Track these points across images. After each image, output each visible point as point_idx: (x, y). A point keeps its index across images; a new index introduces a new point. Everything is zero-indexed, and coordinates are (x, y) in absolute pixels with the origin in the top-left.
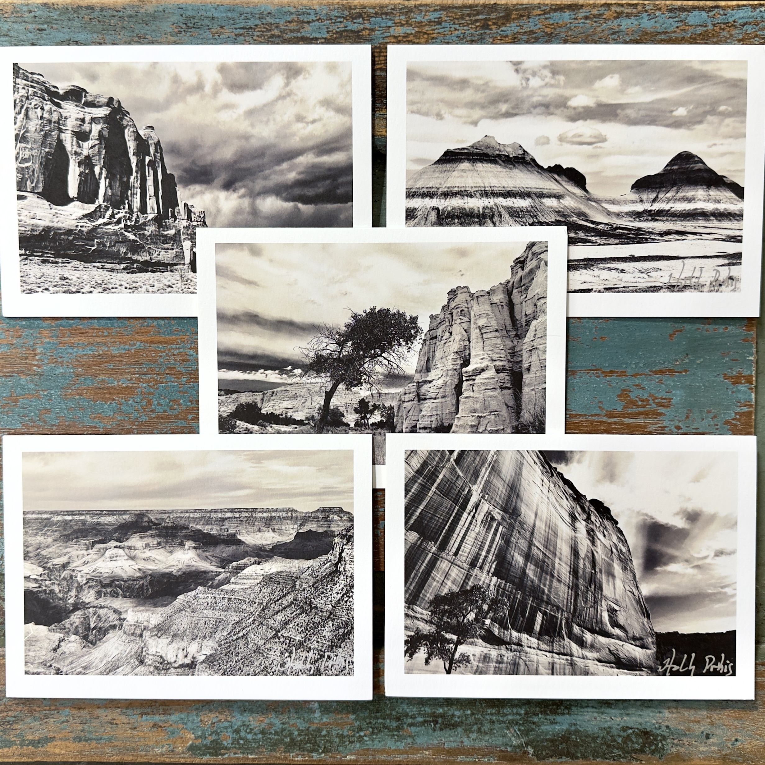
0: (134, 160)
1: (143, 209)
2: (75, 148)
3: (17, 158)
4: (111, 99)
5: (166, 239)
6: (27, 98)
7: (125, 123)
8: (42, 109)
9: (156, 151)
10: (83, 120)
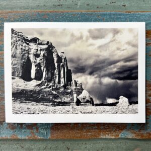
0: (56, 64)
1: (59, 82)
3: (12, 64)
4: (48, 42)
5: (67, 93)
6: (16, 41)
7: (53, 51)
8: (22, 45)
10: (37, 50)
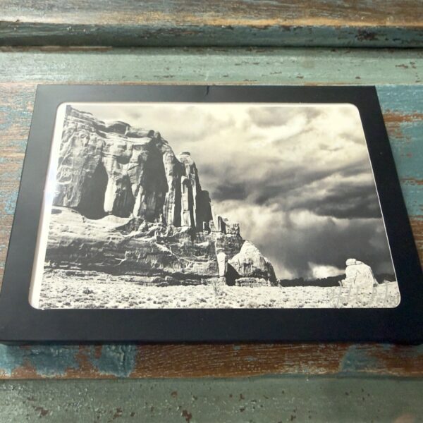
0: (170, 180)
1: (177, 222)
2: (115, 169)
3: (58, 177)
4: (152, 132)
5: (200, 251)
7: (163, 149)
8: (88, 138)
9: (191, 172)
10: (125, 147)
